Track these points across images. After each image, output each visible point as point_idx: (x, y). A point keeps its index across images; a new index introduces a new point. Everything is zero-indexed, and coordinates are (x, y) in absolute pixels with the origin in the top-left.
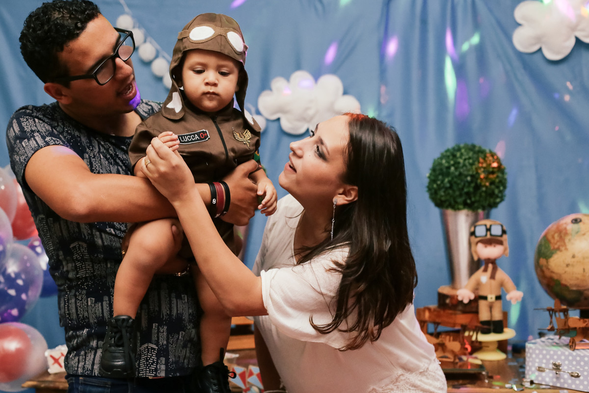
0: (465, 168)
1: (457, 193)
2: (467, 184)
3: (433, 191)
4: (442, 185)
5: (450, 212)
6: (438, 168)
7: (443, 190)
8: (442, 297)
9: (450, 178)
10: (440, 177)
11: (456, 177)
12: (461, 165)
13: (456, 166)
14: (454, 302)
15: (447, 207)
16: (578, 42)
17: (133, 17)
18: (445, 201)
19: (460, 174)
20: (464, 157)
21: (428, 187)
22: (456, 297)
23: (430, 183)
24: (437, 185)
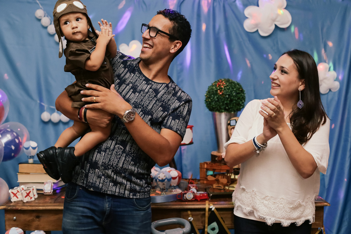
0: (225, 91)
1: (221, 104)
2: (226, 99)
3: (209, 103)
4: (213, 100)
5: (217, 113)
6: (211, 91)
7: (214, 102)
8: (213, 157)
9: (218, 96)
10: (212, 96)
11: (221, 95)
12: (223, 89)
13: (221, 90)
14: (220, 159)
15: (216, 111)
16: (276, 27)
17: (44, 10)
18: (215, 108)
19: (223, 94)
20: (224, 86)
21: (206, 101)
22: (221, 156)
23: (206, 99)
24: (211, 99)
